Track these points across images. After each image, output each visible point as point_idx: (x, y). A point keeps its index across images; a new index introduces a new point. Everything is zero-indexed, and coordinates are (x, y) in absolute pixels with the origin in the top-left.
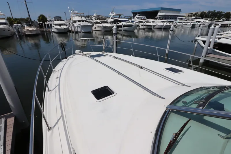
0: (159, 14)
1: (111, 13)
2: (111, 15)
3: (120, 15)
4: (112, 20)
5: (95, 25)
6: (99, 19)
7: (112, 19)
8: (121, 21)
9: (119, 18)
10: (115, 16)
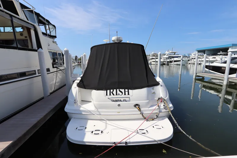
0: (230, 50)
1: (167, 51)
2: (167, 53)
3: (175, 53)
4: (167, 57)
5: (151, 60)
6: (154, 56)
7: (167, 55)
8: (173, 57)
9: (174, 55)
10: (170, 54)
